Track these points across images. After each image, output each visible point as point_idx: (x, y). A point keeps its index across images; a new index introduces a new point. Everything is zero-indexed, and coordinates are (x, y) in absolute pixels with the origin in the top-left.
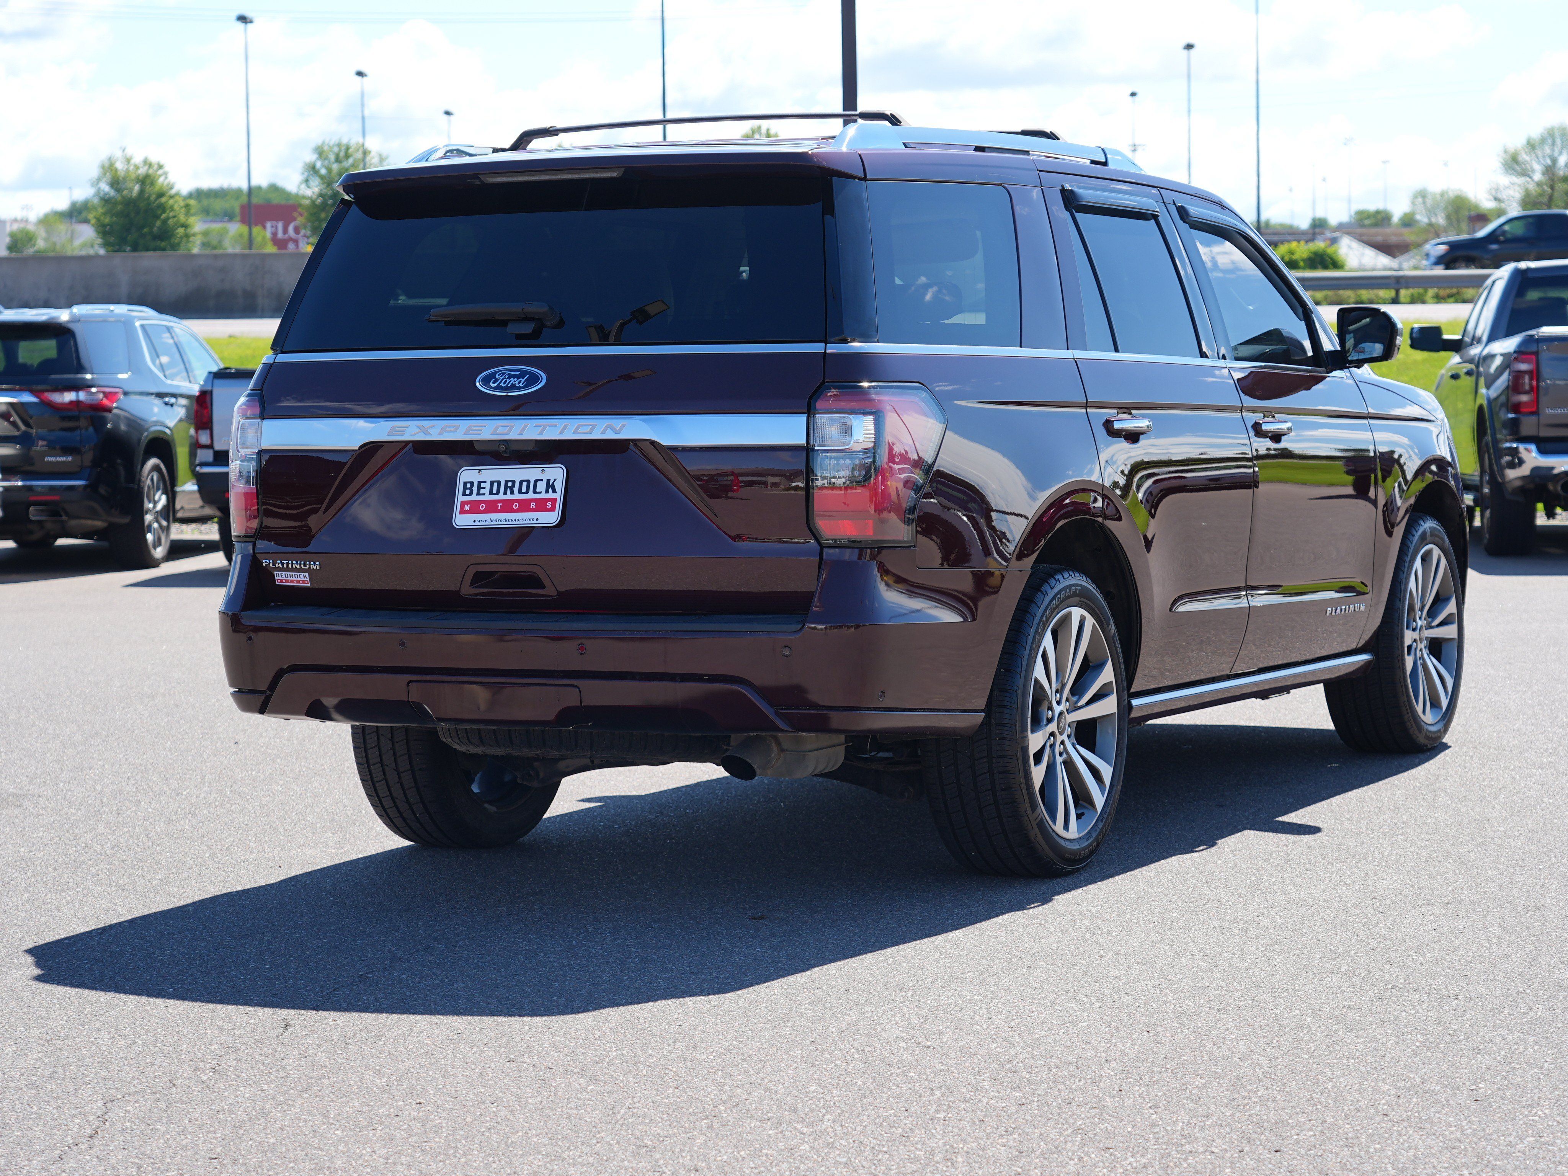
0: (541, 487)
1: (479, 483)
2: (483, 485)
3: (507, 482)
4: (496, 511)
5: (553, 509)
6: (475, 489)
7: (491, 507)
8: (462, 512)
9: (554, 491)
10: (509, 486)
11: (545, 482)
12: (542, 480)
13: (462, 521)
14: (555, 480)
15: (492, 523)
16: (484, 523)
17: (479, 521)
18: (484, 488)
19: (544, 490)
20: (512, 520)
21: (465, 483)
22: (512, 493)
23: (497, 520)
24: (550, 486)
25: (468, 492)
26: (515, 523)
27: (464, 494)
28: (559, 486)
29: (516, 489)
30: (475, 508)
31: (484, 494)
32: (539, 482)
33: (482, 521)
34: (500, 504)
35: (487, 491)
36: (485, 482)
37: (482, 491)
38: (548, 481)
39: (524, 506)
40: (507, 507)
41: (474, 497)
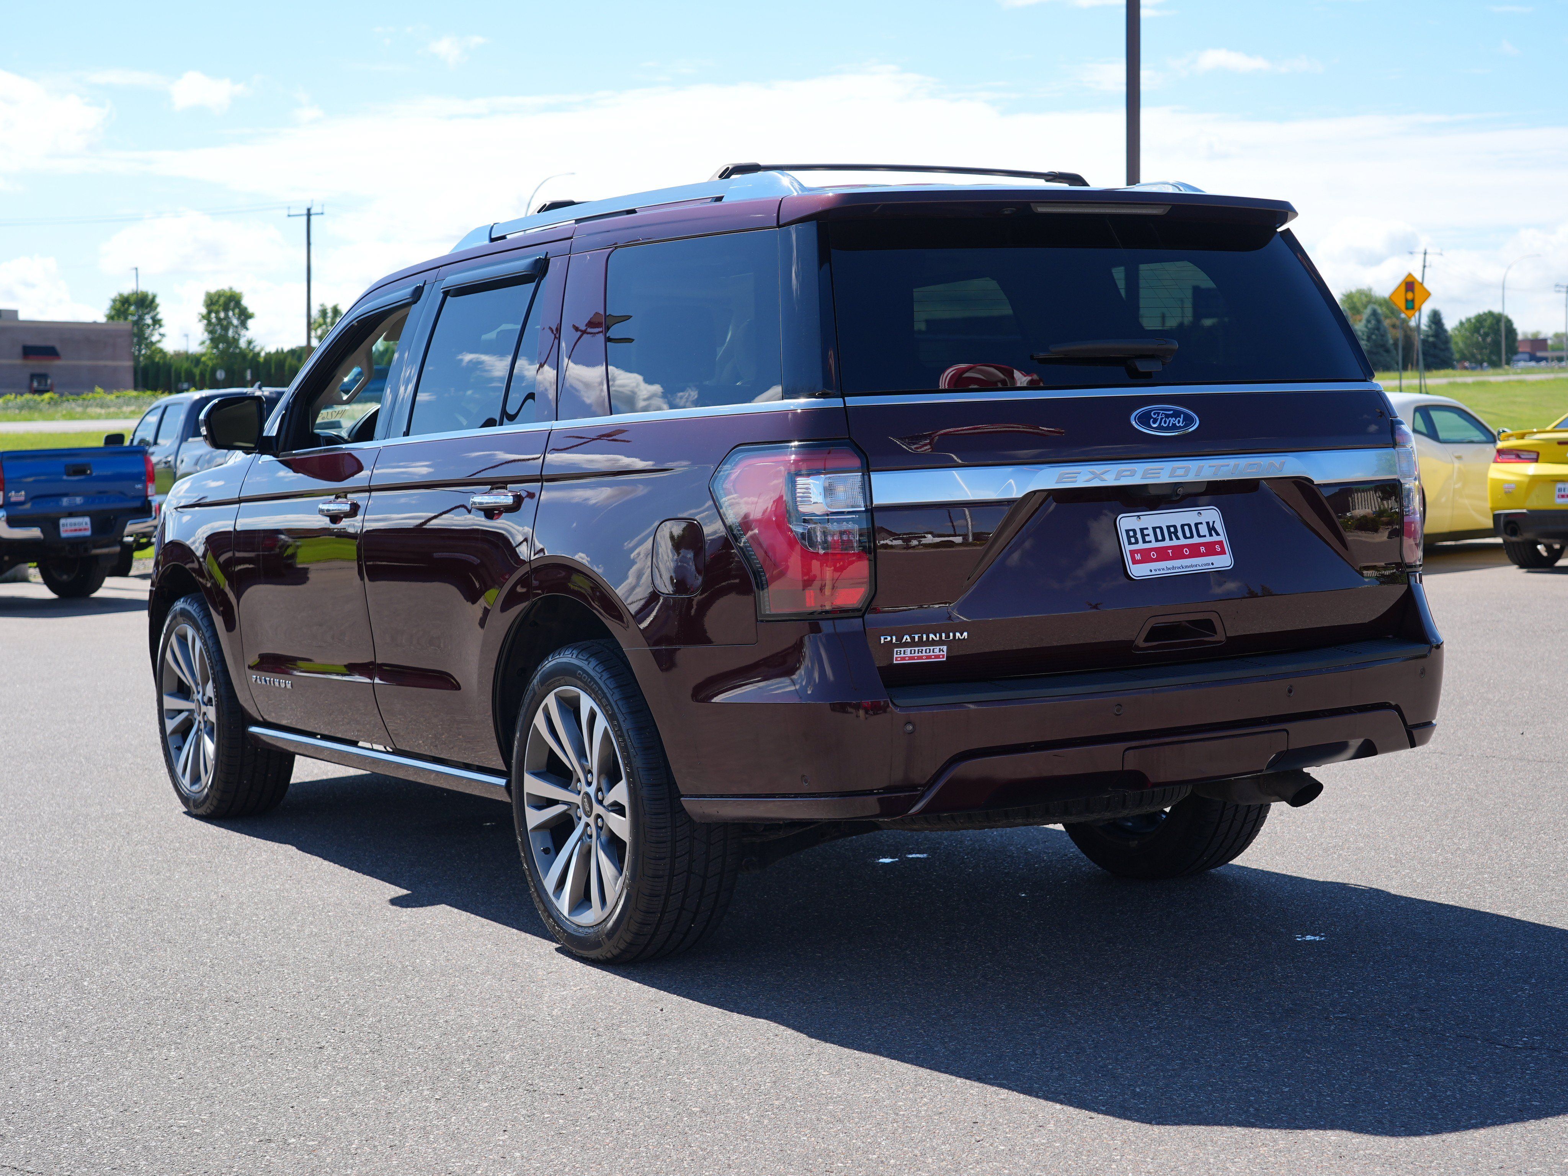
0: (1203, 530)
1: (1142, 530)
2: (1146, 532)
3: (1168, 527)
4: (1167, 558)
5: (1223, 552)
6: (1139, 536)
7: (1163, 555)
8: (1135, 562)
9: (1218, 534)
10: (1173, 532)
11: (1205, 525)
12: (1201, 523)
13: (1138, 571)
14: (1214, 522)
15: (1170, 571)
16: (1162, 572)
17: (1155, 570)
18: (1148, 535)
19: (1208, 535)
20: (1188, 567)
21: (1127, 531)
22: (1178, 538)
23: (1173, 568)
24: (1212, 529)
25: (1133, 540)
26: (1192, 569)
27: (1130, 543)
28: (1219, 526)
29: (1180, 534)
30: (1146, 557)
31: (1150, 542)
32: (1199, 526)
33: (1159, 570)
34: (1170, 551)
35: (1151, 538)
36: (1147, 529)
37: (1147, 538)
38: (1208, 523)
39: (1195, 551)
40: (1178, 553)
41: (1141, 546)
